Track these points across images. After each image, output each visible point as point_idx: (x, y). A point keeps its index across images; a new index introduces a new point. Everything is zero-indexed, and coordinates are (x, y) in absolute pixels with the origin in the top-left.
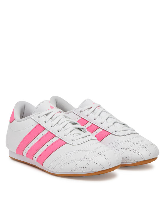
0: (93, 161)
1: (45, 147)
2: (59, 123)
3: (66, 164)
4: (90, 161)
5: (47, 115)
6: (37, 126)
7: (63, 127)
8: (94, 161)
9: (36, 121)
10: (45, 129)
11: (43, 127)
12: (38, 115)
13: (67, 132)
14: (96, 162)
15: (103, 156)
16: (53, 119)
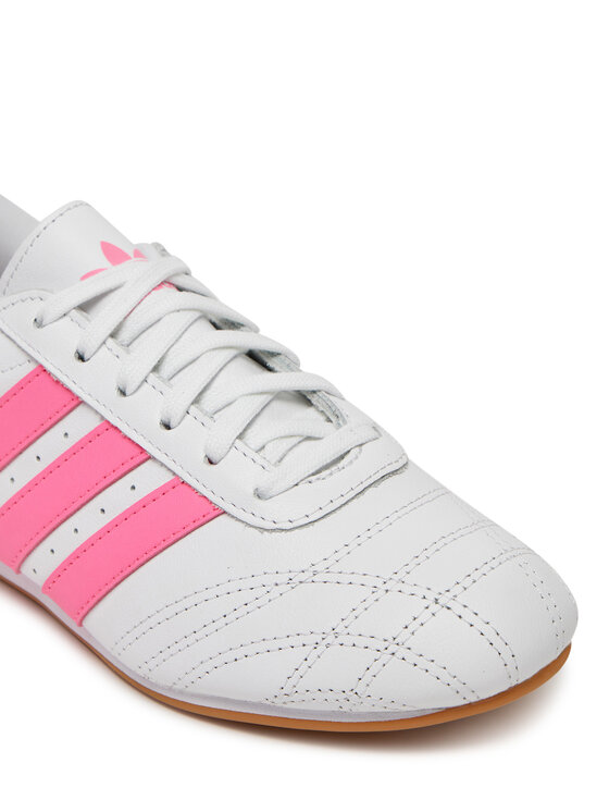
0: (401, 652)
1: (88, 522)
2: (166, 370)
3: (230, 656)
4: (385, 657)
5: (85, 307)
6: (27, 380)
7: (196, 401)
8: (411, 657)
9: (24, 345)
10: (78, 402)
11: (68, 390)
12: (35, 309)
13: (219, 434)
14: (422, 663)
15: (468, 616)
16: (125, 335)
